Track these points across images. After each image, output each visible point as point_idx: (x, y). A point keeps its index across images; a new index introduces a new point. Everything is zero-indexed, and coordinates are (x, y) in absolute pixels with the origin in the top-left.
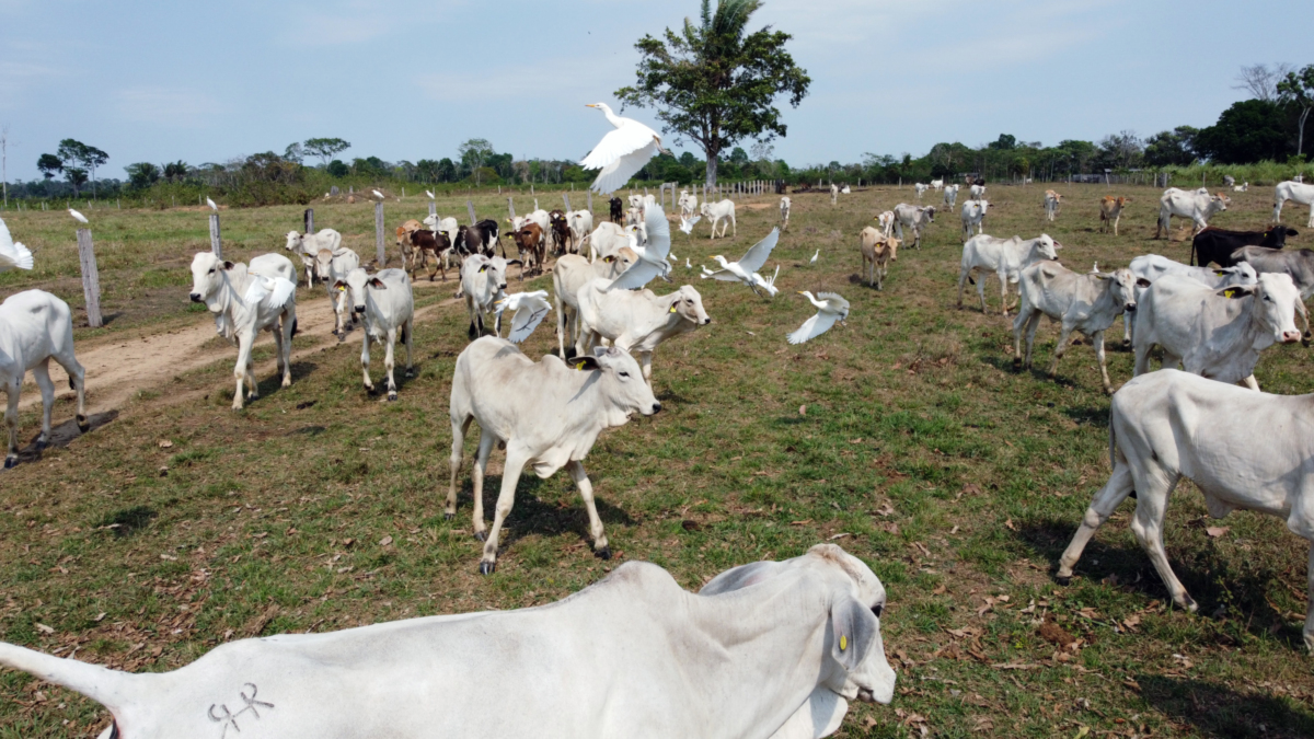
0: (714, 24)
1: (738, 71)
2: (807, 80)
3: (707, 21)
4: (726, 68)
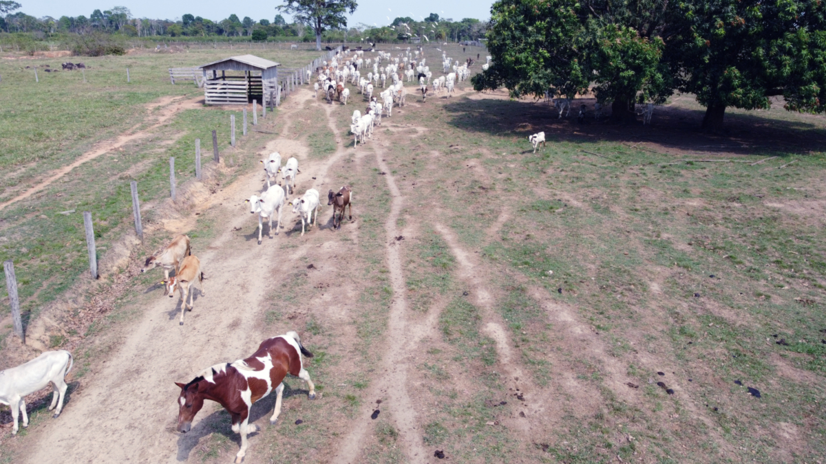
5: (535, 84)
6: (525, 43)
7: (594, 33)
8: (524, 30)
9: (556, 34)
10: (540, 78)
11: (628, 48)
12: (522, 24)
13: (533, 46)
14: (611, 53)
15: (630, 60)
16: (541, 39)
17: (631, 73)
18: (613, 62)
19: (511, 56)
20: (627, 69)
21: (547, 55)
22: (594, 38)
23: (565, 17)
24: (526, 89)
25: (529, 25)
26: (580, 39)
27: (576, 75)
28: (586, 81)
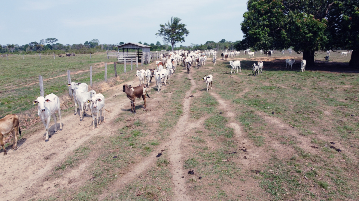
0: (173, 23)
1: (177, 31)
2: (189, 32)
3: (172, 22)
4: (175, 30)
5: (263, 43)
6: (258, 25)
8: (258, 19)
9: (273, 21)
10: (266, 41)
11: (309, 23)
12: (257, 17)
13: (262, 26)
14: (301, 25)
15: (311, 29)
16: (266, 23)
17: (311, 34)
18: (302, 30)
19: (252, 31)
20: (309, 33)
21: (269, 30)
22: (292, 19)
23: (277, 13)
24: (259, 46)
25: (260, 17)
26: (285, 20)
27: (284, 36)
28: (289, 40)
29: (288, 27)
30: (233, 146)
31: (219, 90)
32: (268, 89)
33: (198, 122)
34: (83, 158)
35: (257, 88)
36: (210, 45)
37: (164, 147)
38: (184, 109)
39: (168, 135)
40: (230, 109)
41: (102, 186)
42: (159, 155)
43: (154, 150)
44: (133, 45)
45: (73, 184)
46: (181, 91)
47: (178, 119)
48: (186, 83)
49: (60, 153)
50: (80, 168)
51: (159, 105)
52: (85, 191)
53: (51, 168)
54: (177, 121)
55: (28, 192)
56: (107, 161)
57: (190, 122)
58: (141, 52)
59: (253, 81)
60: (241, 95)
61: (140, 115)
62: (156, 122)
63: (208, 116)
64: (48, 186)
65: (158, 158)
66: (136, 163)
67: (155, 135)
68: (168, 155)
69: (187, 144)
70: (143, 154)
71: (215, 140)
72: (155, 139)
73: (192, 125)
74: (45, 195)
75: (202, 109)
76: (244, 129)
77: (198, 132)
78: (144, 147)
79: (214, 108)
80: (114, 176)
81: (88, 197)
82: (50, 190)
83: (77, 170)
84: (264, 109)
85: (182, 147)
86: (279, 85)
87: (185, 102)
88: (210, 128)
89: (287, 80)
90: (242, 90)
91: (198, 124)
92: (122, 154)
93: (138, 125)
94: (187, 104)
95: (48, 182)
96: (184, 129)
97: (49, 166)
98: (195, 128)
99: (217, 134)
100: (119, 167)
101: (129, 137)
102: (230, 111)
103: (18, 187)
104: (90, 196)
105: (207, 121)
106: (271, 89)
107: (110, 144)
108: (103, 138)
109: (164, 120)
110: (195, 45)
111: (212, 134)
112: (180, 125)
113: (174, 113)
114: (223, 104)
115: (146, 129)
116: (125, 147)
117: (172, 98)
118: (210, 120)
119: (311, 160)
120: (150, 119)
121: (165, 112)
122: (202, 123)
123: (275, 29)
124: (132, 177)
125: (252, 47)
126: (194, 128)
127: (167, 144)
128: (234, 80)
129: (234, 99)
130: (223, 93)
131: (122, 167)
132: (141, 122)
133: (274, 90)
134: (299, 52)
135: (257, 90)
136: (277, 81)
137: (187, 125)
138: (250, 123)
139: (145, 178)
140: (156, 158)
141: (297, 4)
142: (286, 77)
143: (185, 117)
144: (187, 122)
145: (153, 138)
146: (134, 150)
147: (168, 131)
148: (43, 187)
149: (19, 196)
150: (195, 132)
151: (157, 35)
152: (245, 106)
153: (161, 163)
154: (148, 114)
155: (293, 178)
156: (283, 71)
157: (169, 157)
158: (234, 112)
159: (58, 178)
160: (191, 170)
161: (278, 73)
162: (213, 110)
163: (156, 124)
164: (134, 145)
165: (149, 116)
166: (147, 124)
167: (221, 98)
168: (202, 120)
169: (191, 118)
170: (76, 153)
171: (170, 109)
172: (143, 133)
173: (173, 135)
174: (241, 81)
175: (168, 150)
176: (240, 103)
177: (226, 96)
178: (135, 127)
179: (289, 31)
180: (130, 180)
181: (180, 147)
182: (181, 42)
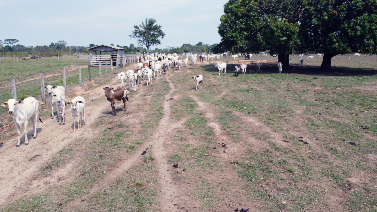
0: (148, 24)
1: (152, 33)
3: (146, 23)
4: (150, 32)
5: (240, 46)
6: (235, 28)
7: (267, 21)
8: (234, 23)
9: (250, 24)
10: (243, 44)
11: (283, 27)
12: (234, 20)
13: (239, 30)
14: (275, 29)
15: (284, 32)
16: (242, 26)
17: (285, 38)
18: (277, 33)
19: (229, 34)
20: (283, 37)
21: (246, 34)
22: (267, 23)
23: (253, 16)
24: (236, 49)
25: (237, 20)
26: (260, 23)
27: (260, 40)
28: (264, 43)
29: (263, 30)
30: (213, 142)
31: (198, 93)
32: (245, 91)
33: (179, 123)
34: (69, 158)
35: (234, 90)
36: (187, 48)
37: (148, 146)
38: (165, 111)
39: (151, 135)
40: (209, 110)
41: (92, 181)
42: (145, 153)
43: (139, 148)
44: (106, 47)
45: (63, 181)
46: (160, 94)
47: (159, 120)
48: (165, 87)
49: (44, 155)
50: (66, 167)
51: (139, 108)
52: (76, 186)
53: (37, 169)
54: (159, 122)
55: (18, 190)
56: (93, 160)
57: (171, 123)
58: (115, 55)
59: (231, 84)
60: (219, 97)
61: (121, 118)
62: (139, 124)
63: (189, 117)
64: (38, 185)
65: (143, 155)
66: (123, 161)
67: (138, 136)
68: (153, 152)
69: (170, 142)
70: (128, 152)
71: (196, 138)
72: (139, 139)
73: (174, 126)
74: (36, 192)
75: (182, 111)
76: (223, 128)
77: (180, 131)
78: (128, 146)
79: (193, 109)
80: (103, 172)
81: (80, 191)
82: (40, 187)
83: (64, 169)
84: (241, 110)
85: (165, 145)
86: (255, 87)
87: (166, 104)
88: (191, 127)
89: (263, 83)
90: (220, 93)
91: (180, 124)
92: (108, 154)
93: (120, 126)
94: (167, 106)
95: (37, 181)
96: (166, 129)
97: (35, 167)
98: (177, 128)
99: (198, 133)
100: (107, 165)
101: (112, 138)
102: (209, 112)
103: (6, 187)
104: (82, 190)
105: (188, 121)
106: (248, 91)
107: (94, 145)
108: (86, 140)
109: (146, 121)
110: (171, 48)
111: (193, 133)
112: (162, 126)
113: (155, 115)
114: (202, 105)
115: (129, 131)
116: (110, 147)
117: (152, 101)
118: (190, 121)
119: (282, 152)
120: (132, 121)
121: (146, 114)
122: (183, 123)
123: (251, 32)
124: (120, 172)
125: (229, 50)
126: (175, 128)
127: (151, 143)
128: (212, 83)
129: (212, 101)
130: (202, 96)
131: (109, 164)
132: (123, 124)
133: (251, 92)
134: (275, 55)
135: (234, 92)
136: (253, 84)
137: (169, 126)
138: (229, 123)
139: (133, 173)
140: (141, 155)
141: (272, 9)
142: (262, 80)
143: (167, 118)
144: (169, 122)
145: (136, 138)
146: (119, 150)
147: (151, 131)
148: (32, 185)
149: (9, 195)
150: (177, 132)
151: (130, 36)
152: (223, 107)
153: (147, 159)
154: (129, 116)
155: (266, 166)
156: (260, 74)
157: (153, 154)
158: (213, 112)
159: (46, 176)
160: (176, 164)
161: (254, 76)
162: (193, 111)
163: (138, 125)
164: (118, 145)
165: (130, 118)
166: (129, 125)
167: (200, 100)
168: (183, 121)
169: (172, 119)
170: (61, 154)
171: (151, 111)
172: (127, 134)
173: (156, 135)
174: (219, 84)
175: (152, 149)
176: (218, 104)
177: (205, 98)
178: (117, 129)
179: (264, 35)
180: (118, 175)
181: (164, 145)
182: (157, 45)
